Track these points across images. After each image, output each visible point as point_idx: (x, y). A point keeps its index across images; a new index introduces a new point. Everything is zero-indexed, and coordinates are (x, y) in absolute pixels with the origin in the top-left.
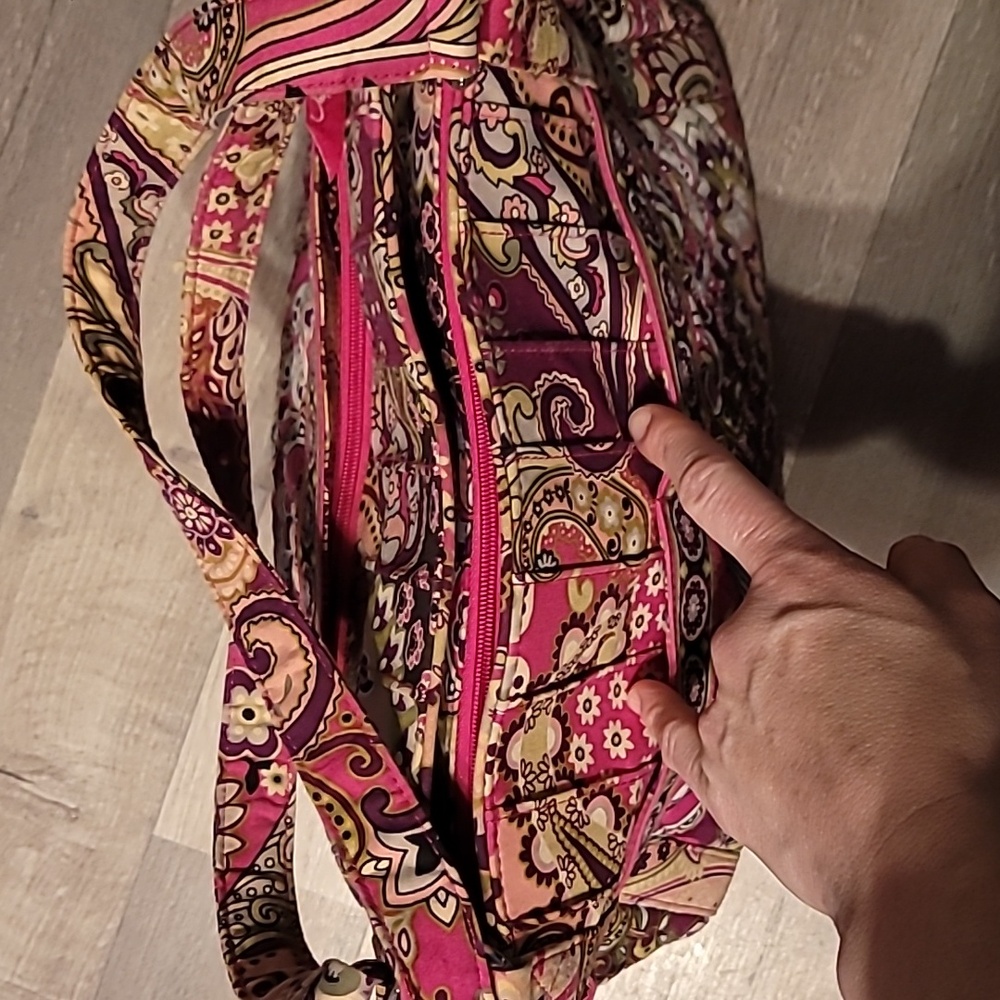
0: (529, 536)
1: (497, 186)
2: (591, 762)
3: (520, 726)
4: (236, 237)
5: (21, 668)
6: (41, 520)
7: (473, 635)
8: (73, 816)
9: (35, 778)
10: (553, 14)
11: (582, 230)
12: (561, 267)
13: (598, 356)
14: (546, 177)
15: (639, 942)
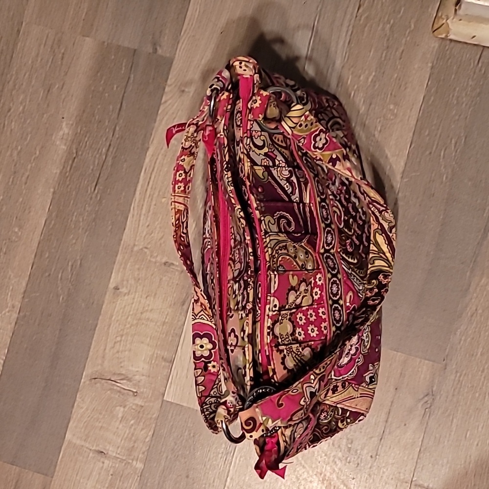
0: (275, 260)
1: (259, 155)
2: (304, 337)
3: (278, 321)
4: (185, 187)
5: (115, 343)
6: (120, 290)
7: (263, 296)
8: (135, 394)
9: (121, 382)
10: (274, 104)
11: (287, 168)
12: (281, 180)
13: (296, 207)
14: (274, 152)
15: (340, 421)
